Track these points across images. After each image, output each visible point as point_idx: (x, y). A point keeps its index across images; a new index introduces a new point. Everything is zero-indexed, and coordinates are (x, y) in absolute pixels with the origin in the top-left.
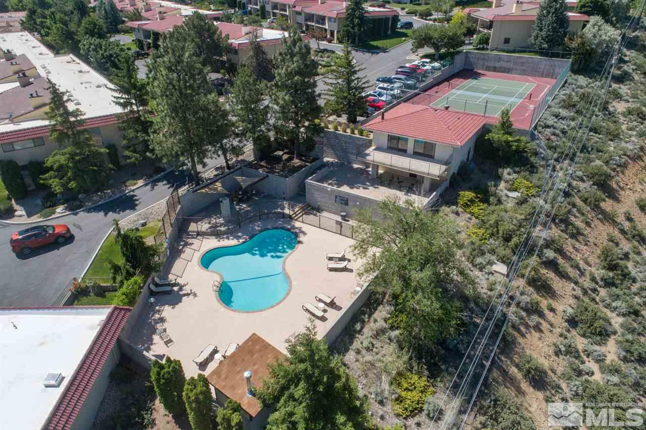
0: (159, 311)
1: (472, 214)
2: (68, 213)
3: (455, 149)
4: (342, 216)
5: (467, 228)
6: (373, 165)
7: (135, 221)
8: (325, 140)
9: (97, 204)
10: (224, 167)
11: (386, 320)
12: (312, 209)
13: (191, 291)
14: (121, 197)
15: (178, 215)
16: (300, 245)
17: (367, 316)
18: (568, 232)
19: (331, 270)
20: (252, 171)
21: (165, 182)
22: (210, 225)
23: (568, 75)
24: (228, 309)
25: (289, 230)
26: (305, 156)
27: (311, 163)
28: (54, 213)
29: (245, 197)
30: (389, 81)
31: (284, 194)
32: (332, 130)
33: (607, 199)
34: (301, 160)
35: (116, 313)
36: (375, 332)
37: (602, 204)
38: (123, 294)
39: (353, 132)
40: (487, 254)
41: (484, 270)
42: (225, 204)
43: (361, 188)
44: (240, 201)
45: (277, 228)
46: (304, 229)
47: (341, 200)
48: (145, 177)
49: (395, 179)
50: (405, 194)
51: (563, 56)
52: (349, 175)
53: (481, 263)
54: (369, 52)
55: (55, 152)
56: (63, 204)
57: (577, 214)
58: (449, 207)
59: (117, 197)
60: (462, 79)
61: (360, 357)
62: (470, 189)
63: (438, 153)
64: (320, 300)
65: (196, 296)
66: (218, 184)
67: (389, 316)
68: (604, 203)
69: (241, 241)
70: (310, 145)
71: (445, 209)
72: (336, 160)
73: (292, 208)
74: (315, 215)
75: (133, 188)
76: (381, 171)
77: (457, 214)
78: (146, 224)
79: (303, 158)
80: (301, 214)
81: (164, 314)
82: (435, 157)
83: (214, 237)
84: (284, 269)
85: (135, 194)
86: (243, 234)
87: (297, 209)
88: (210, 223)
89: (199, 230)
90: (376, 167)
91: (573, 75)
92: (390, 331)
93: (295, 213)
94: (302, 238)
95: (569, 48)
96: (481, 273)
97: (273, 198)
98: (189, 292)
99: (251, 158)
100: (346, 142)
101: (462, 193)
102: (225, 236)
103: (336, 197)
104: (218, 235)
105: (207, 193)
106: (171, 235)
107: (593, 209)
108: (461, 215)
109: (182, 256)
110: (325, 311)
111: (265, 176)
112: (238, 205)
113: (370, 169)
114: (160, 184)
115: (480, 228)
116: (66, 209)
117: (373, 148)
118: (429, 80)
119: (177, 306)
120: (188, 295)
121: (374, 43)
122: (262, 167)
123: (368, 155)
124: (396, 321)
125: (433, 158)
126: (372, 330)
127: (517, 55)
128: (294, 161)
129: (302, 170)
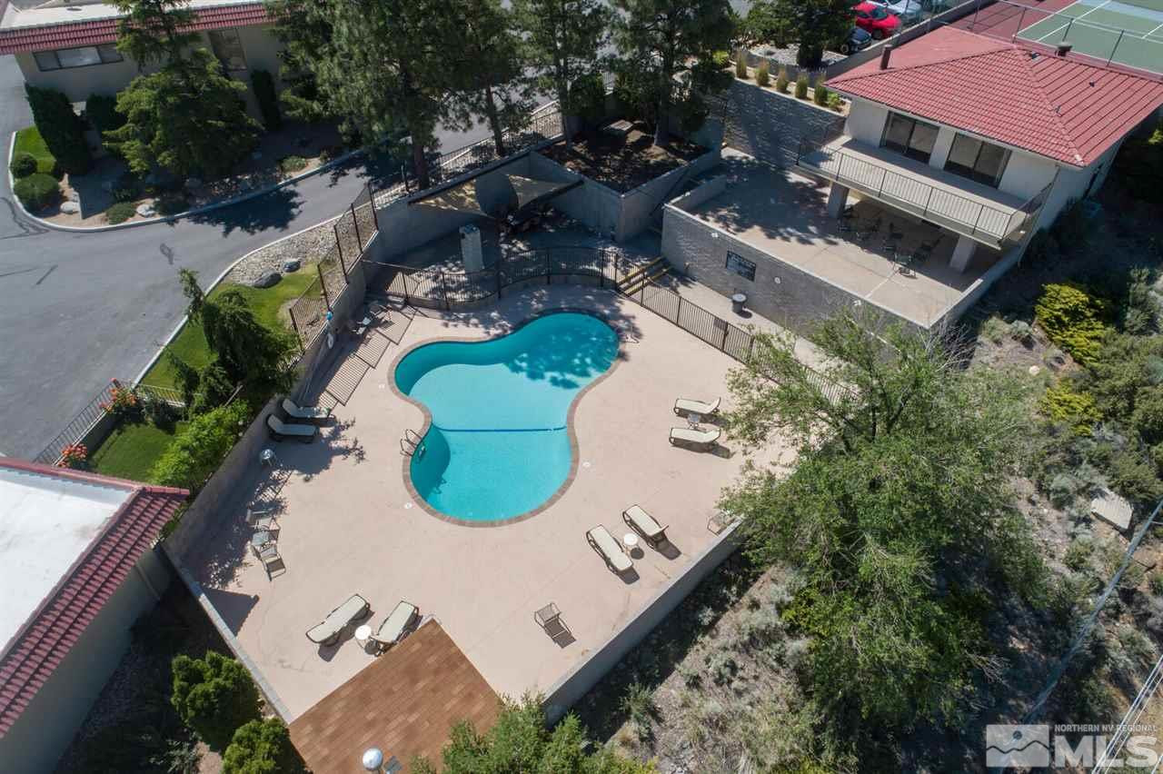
0: (276, 482)
1: (1067, 348)
2: (158, 217)
3: (1061, 170)
4: (734, 302)
5: (1047, 385)
6: (836, 188)
7: (278, 257)
8: (732, 106)
9: (218, 205)
10: (492, 149)
11: (781, 608)
12: (670, 272)
13: (356, 442)
14: (267, 194)
15: (367, 254)
16: (623, 365)
17: (734, 589)
19: (678, 443)
20: (551, 164)
21: (363, 170)
22: (434, 285)
24: (422, 506)
25: (604, 319)
26: (679, 140)
27: (688, 158)
28: (132, 216)
29: (526, 226)
31: (613, 228)
32: (753, 82)
34: (668, 148)
35: (144, 503)
36: (746, 638)
38: (185, 448)
39: (802, 94)
40: (1084, 465)
41: (1067, 508)
42: (472, 242)
43: (793, 239)
44: (515, 233)
45: (579, 311)
46: (638, 323)
47: (740, 264)
48: (324, 153)
49: (885, 228)
50: (901, 271)
52: (772, 201)
53: (1064, 490)
55: (136, 81)
56: (153, 196)
58: (1010, 322)
59: (258, 192)
61: (695, 695)
62: (1074, 281)
63: (1014, 175)
64: (632, 524)
65: (362, 459)
66: (469, 190)
67: (791, 598)
69: (493, 332)
70: (694, 114)
71: (998, 326)
72: (751, 158)
73: (625, 263)
74: (674, 290)
75: (296, 175)
76: (852, 201)
77: (1028, 342)
78: (297, 269)
79: (674, 144)
80: (640, 284)
81: (285, 493)
82: (1002, 186)
83: (438, 314)
84: (570, 419)
85: (297, 189)
86: (503, 315)
87: (634, 271)
88: (435, 279)
89: (410, 293)
90: (841, 192)
92: (786, 638)
93: (628, 280)
94: (630, 346)
96: (1056, 513)
97: (587, 235)
98: (351, 446)
99: (556, 133)
100: (780, 117)
101: (1052, 288)
102: (462, 315)
103: (729, 256)
104: (446, 309)
105: (437, 209)
106: (342, 300)
108: (1038, 346)
109: (362, 351)
110: (637, 554)
111: (577, 180)
112: (508, 241)
113: (827, 190)
114: (352, 172)
115: (1080, 391)
116: (156, 208)
117: (845, 139)
119: (316, 477)
120: (345, 452)
122: (576, 155)
123: (826, 158)
124: (805, 615)
125: (996, 187)
126: (739, 629)
128: (651, 150)
129: (665, 175)
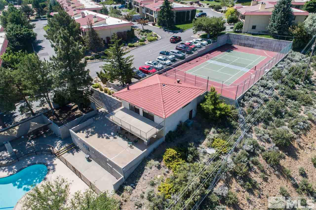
1: (171, 168)
5: (162, 181)
18: (246, 186)
23: (290, 51)
25: (47, 166)
27: (86, 113)
30: (168, 54)
31: (60, 136)
32: (103, 92)
33: (287, 157)
34: (82, 110)
37: (282, 162)
43: (105, 137)
44: (33, 139)
45: (41, 163)
46: (57, 166)
47: (86, 147)
50: (130, 147)
51: (288, 39)
52: (105, 125)
54: (172, 32)
57: (257, 171)
58: (155, 161)
60: (220, 52)
66: (16, 128)
68: (283, 160)
69: (11, 173)
71: (152, 163)
72: (107, 111)
73: (61, 147)
74: (73, 154)
77: (159, 167)
79: (85, 109)
80: (64, 153)
86: (16, 167)
87: (63, 148)
91: (293, 51)
93: (59, 152)
94: (50, 175)
95: (292, 34)
97: (54, 137)
101: (168, 150)
102: (3, 168)
103: (84, 145)
105: (4, 135)
107: (272, 166)
108: (162, 168)
111: (49, 123)
115: (170, 182)
117: (121, 108)
118: (195, 53)
121: (178, 26)
122: (54, 114)
127: (258, 37)
128: (77, 111)
129: (75, 120)
